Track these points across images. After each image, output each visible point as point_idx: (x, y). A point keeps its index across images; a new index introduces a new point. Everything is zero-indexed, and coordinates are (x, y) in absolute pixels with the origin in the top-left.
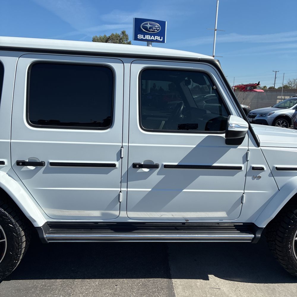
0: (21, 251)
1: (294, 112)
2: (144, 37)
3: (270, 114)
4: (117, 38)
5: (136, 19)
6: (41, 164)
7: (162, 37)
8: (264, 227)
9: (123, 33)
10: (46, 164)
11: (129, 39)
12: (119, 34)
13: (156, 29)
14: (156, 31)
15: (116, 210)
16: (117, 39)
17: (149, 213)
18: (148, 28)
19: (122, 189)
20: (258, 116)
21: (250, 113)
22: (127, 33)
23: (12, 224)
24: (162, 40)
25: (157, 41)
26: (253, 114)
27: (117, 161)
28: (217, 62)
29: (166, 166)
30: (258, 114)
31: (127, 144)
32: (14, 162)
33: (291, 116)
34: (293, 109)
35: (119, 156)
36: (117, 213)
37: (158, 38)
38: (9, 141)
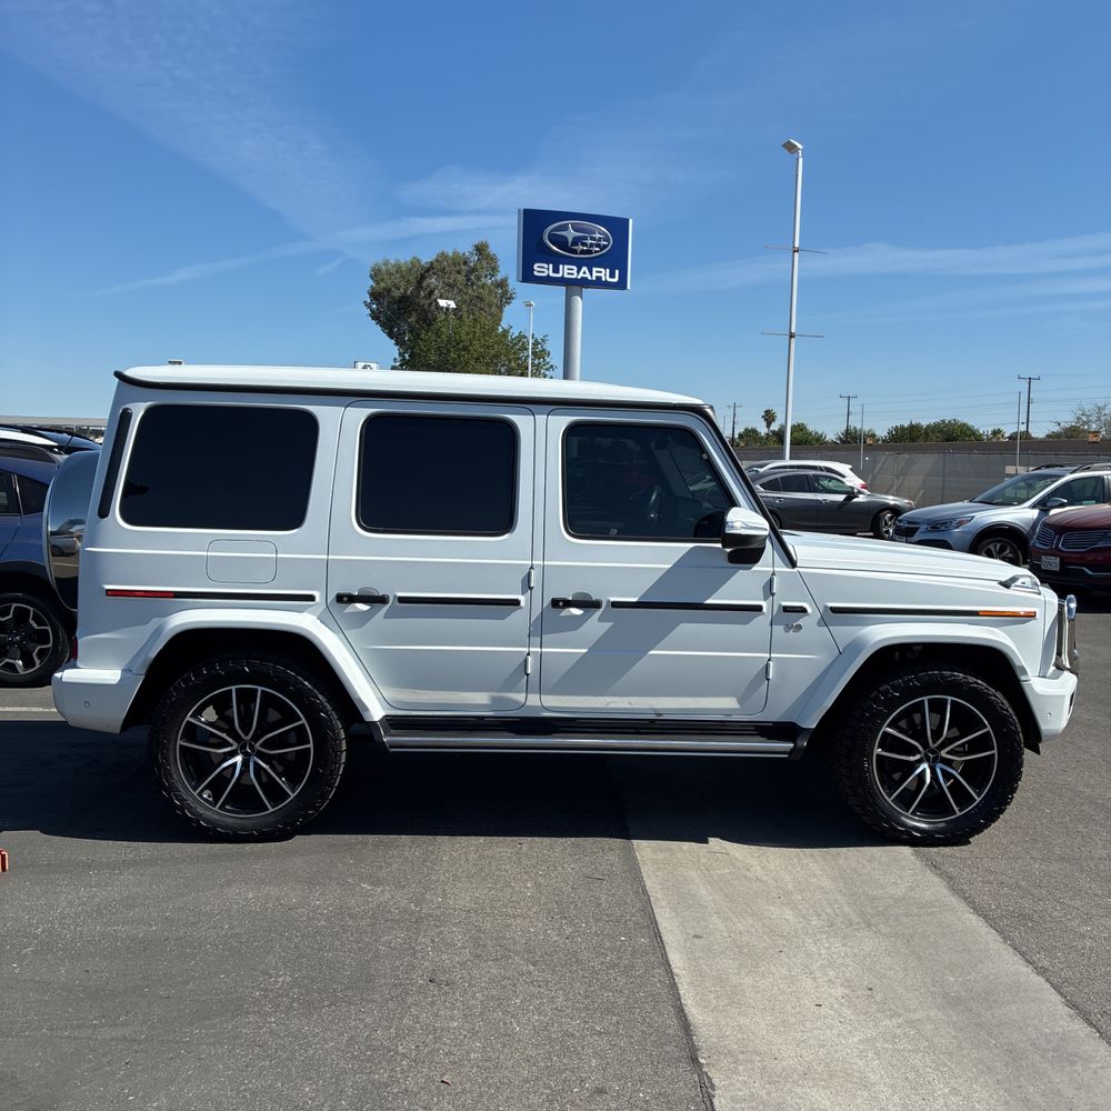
0: (339, 768)
1: (1035, 517)
2: (556, 270)
3: (960, 524)
4: (458, 267)
5: (527, 212)
6: (383, 600)
7: (617, 272)
8: (814, 726)
9: (481, 249)
10: (391, 601)
11: (500, 269)
12: (464, 254)
13: (598, 246)
14: (596, 252)
15: (519, 692)
16: (459, 272)
17: (582, 698)
18: (570, 240)
19: (531, 649)
20: (923, 528)
21: (900, 521)
22: (492, 250)
23: (326, 713)
24: (616, 280)
25: (599, 283)
26: (909, 523)
27: (523, 594)
28: (709, 411)
29: (615, 605)
30: (923, 523)
31: (541, 562)
32: (332, 597)
33: (1028, 529)
34: (1034, 506)
35: (527, 585)
36: (520, 697)
37: (602, 275)
38: (325, 557)
